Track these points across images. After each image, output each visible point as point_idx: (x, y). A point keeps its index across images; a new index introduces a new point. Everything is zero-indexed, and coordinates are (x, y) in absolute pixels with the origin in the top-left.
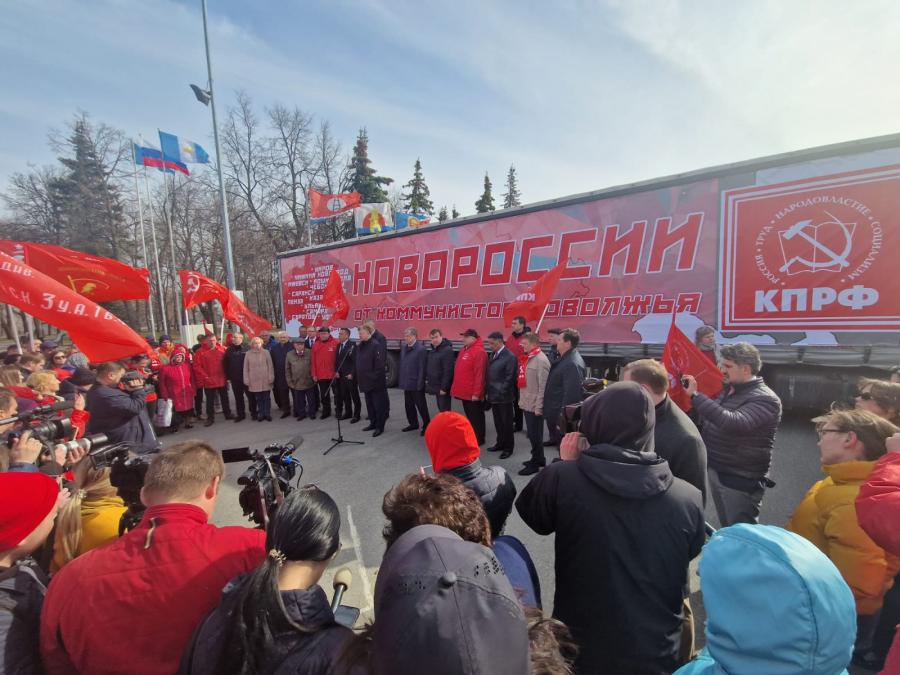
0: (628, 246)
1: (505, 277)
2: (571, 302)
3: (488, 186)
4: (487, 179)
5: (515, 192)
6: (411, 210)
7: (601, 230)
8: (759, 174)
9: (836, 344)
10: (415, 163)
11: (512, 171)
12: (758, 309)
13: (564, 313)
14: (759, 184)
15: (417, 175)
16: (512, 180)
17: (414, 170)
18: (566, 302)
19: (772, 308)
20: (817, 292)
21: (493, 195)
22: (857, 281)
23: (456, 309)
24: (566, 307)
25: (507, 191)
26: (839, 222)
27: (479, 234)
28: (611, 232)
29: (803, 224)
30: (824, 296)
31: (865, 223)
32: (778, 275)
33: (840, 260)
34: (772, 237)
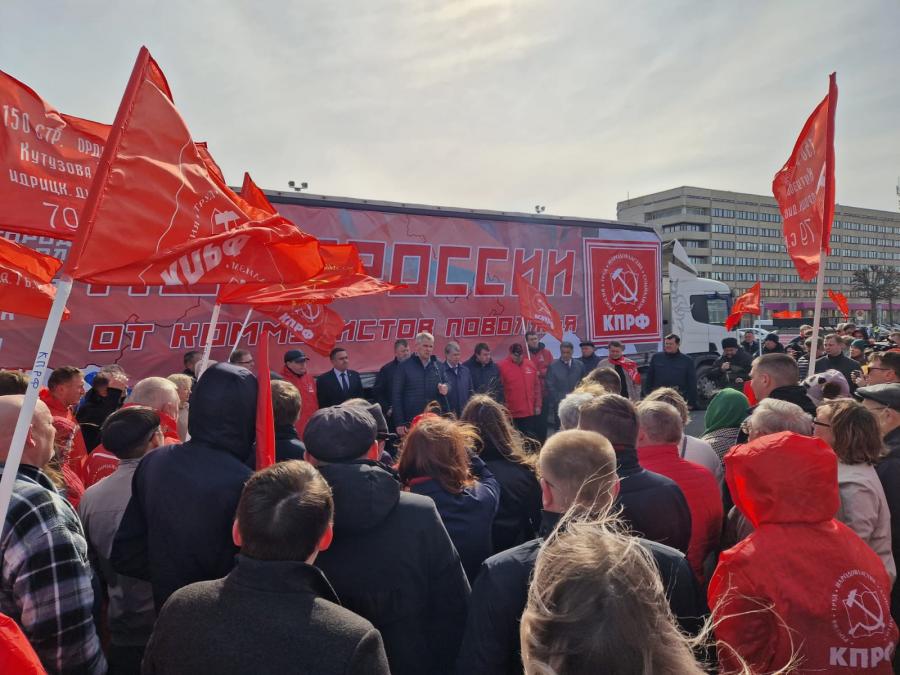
0: (532, 270)
1: (420, 288)
2: (490, 320)
7: (511, 251)
8: (601, 230)
9: (635, 352)
12: (606, 329)
13: (484, 332)
14: (601, 237)
18: (486, 320)
19: (611, 329)
20: (628, 317)
22: (641, 311)
23: (351, 327)
24: (485, 326)
26: (632, 272)
27: (385, 228)
28: (519, 253)
29: (619, 271)
30: (631, 320)
31: (641, 275)
32: (612, 304)
33: (634, 296)
34: (608, 276)
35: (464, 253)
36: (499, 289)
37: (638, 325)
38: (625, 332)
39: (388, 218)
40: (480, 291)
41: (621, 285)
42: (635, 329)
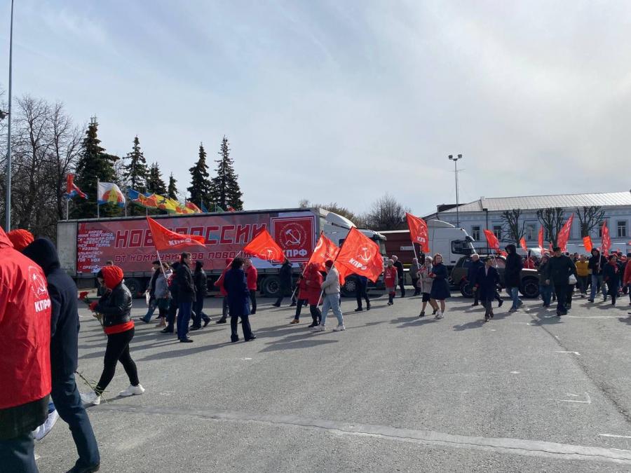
0: (246, 233)
3: (202, 155)
4: (202, 149)
5: (228, 160)
6: (130, 177)
7: (236, 226)
8: (280, 214)
10: (134, 140)
11: (225, 141)
14: (279, 217)
15: (136, 149)
16: (225, 149)
17: (133, 145)
20: (294, 251)
21: (207, 162)
22: (302, 248)
24: (224, 255)
25: (221, 158)
26: (297, 231)
27: (188, 223)
28: (239, 227)
29: (290, 230)
30: (296, 252)
31: (303, 232)
32: (286, 245)
33: (298, 242)
34: (283, 233)
35: (216, 228)
36: (230, 241)
37: (300, 254)
38: (293, 257)
39: (189, 219)
40: (223, 241)
41: (291, 236)
42: (298, 256)
